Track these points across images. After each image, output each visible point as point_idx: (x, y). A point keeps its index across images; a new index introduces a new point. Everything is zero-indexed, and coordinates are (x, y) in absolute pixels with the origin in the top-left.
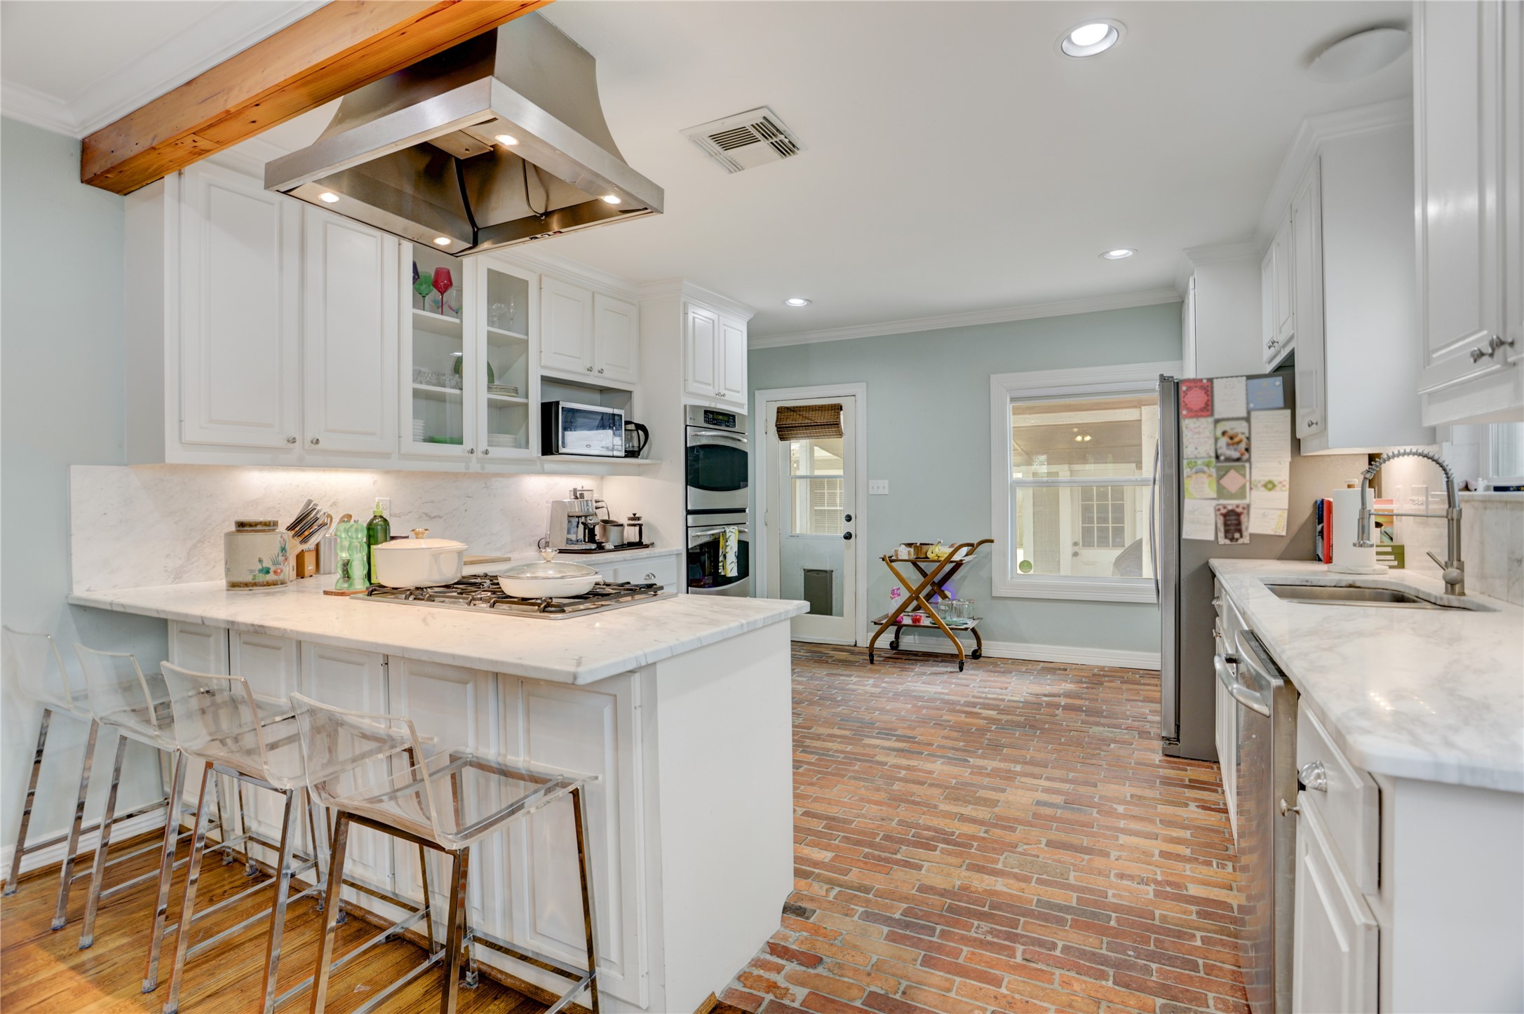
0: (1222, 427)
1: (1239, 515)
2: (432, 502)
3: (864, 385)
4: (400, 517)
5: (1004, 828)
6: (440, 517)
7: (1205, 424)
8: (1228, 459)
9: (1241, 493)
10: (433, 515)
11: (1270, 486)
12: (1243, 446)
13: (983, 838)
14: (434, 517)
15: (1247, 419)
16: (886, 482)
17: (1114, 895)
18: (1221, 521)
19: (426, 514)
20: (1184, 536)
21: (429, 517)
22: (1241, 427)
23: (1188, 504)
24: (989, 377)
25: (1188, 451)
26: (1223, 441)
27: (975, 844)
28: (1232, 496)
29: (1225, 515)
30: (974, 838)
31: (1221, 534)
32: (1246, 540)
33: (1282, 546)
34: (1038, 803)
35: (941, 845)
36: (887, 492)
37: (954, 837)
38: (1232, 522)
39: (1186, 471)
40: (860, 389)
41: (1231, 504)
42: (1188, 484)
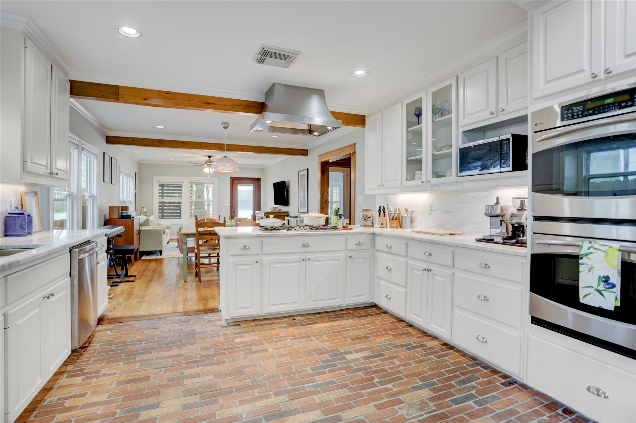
2: (447, 205)
4: (435, 211)
5: (174, 379)
6: (450, 212)
10: (447, 211)
13: (182, 369)
14: (448, 212)
17: (120, 365)
19: (445, 211)
21: (446, 212)
27: (184, 365)
30: (187, 368)
34: (157, 406)
35: (199, 359)
37: (196, 365)
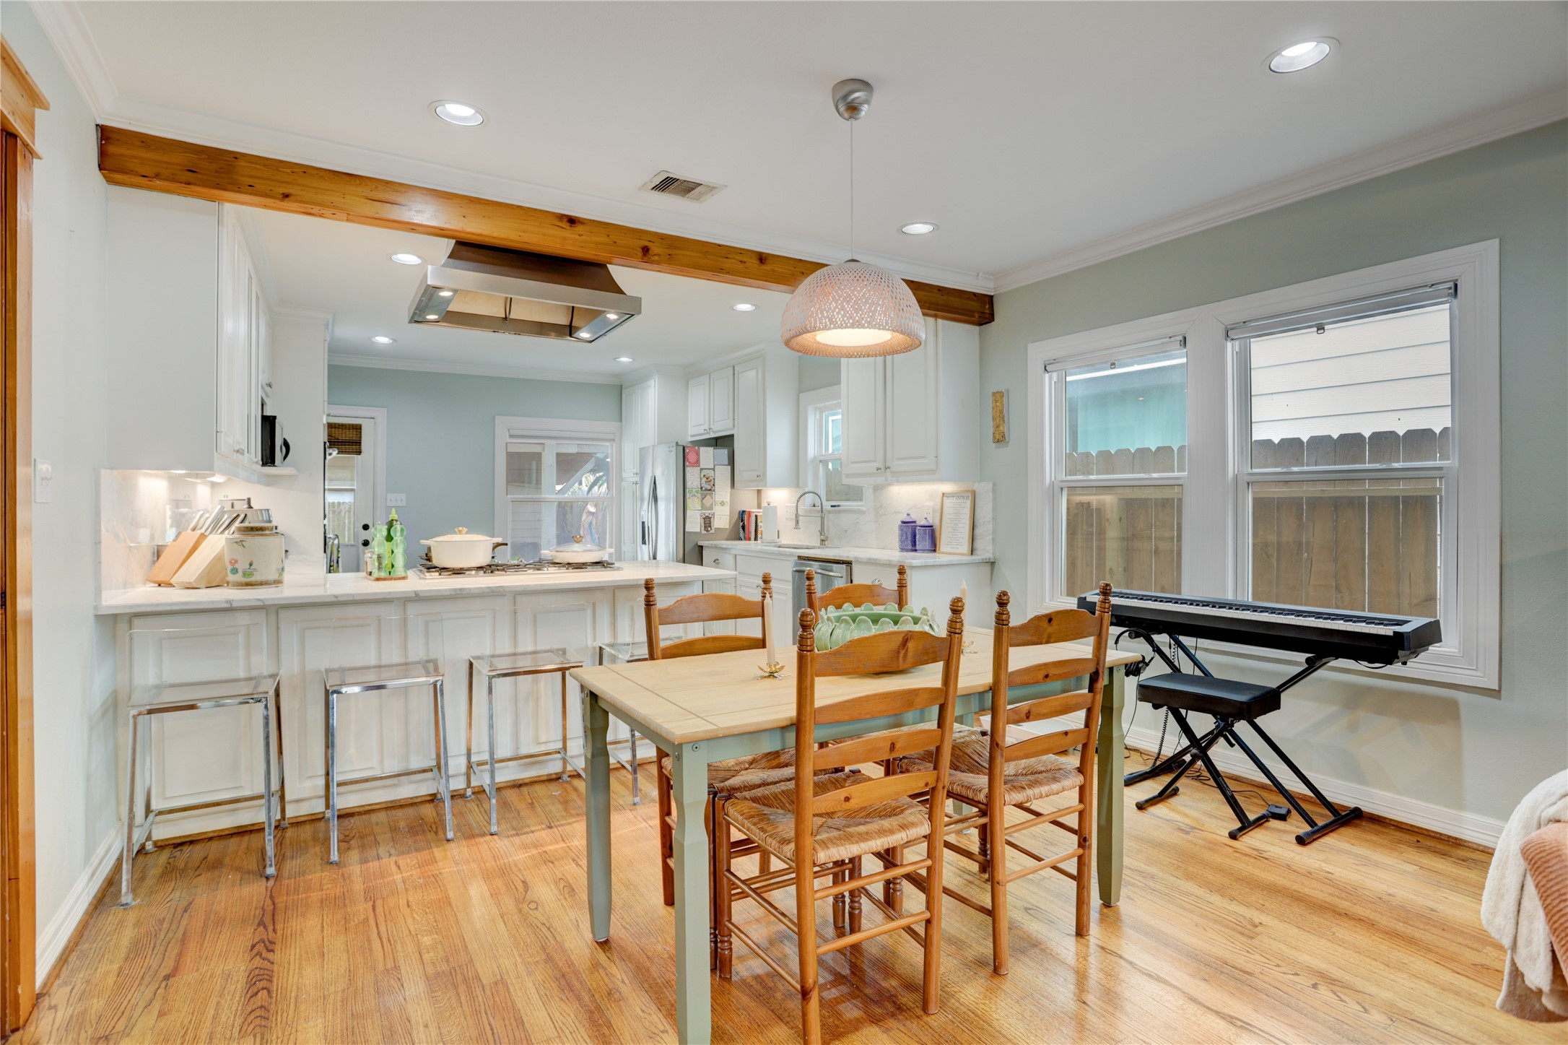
0: (704, 472)
1: (710, 518)
3: (385, 409)
7: (696, 470)
8: (706, 490)
9: (711, 508)
11: (722, 504)
12: (712, 483)
15: (714, 469)
16: (403, 496)
18: (703, 522)
20: (687, 530)
22: (710, 473)
23: (689, 513)
24: (494, 417)
25: (689, 484)
26: (704, 480)
28: (707, 509)
29: (704, 519)
31: (703, 529)
32: (713, 531)
33: (726, 534)
36: (404, 505)
38: (707, 522)
39: (688, 495)
40: (380, 414)
41: (707, 513)
42: (689, 502)
